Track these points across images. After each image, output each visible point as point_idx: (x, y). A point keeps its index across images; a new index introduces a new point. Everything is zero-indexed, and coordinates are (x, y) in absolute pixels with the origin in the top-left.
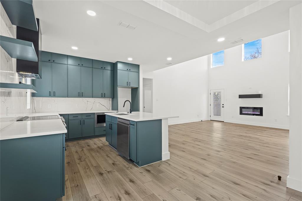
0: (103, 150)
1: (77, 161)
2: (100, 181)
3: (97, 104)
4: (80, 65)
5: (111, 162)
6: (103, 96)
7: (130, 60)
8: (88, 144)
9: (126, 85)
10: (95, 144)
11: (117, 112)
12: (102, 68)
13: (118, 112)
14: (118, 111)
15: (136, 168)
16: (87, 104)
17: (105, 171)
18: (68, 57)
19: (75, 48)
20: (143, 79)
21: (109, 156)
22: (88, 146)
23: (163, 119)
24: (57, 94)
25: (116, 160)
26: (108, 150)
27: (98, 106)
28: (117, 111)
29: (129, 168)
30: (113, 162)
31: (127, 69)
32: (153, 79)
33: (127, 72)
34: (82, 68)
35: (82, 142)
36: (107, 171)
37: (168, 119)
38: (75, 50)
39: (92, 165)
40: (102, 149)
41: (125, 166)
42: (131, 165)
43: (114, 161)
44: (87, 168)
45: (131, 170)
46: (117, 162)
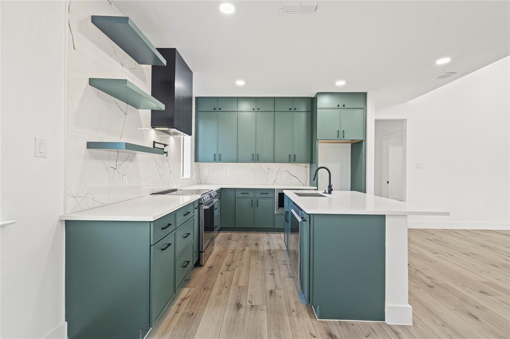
0: (272, 257)
1: (224, 267)
2: (227, 321)
3: (284, 174)
4: (255, 110)
5: (270, 286)
6: (292, 159)
7: (340, 85)
8: (258, 242)
9: (335, 136)
10: (268, 243)
11: (315, 190)
12: (290, 109)
13: (317, 190)
14: (317, 186)
15: (308, 319)
16: (268, 173)
17: (248, 303)
18: (238, 99)
19: (240, 83)
20: (377, 121)
21: (275, 274)
22: (257, 244)
23: (388, 215)
24: (223, 158)
25: (279, 286)
26: (280, 260)
27: (286, 177)
28: (316, 188)
29: (294, 314)
30: (273, 289)
31: (338, 106)
32: (406, 119)
33: (338, 111)
34: (259, 114)
35: (253, 236)
36: (252, 303)
37: (408, 216)
38: (240, 86)
39: (237, 283)
40: (273, 255)
41: (289, 305)
42: (302, 307)
43: (276, 286)
44: (227, 285)
45: (296, 319)
46: (279, 291)
